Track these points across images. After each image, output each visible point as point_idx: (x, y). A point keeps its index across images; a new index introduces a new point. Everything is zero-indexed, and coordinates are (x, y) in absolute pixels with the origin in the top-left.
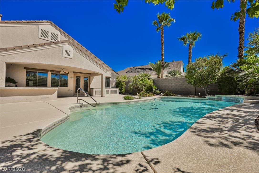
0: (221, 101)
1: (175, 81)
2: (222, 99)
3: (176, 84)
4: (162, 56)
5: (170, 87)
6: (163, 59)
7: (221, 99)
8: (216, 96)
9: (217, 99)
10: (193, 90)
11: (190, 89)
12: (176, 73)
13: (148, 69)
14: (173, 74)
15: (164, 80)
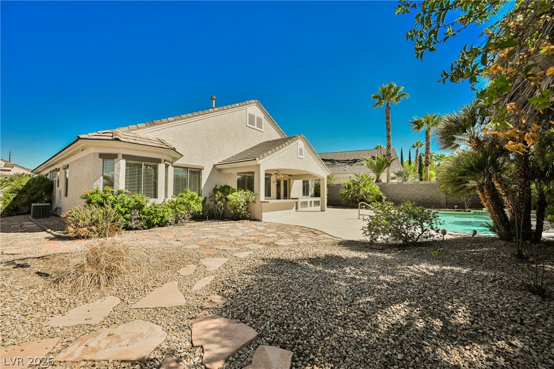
6: (390, 153)
8: (485, 209)
9: (485, 213)
10: (443, 201)
11: (438, 199)
12: (409, 174)
13: (338, 161)
14: (405, 176)
15: (395, 185)
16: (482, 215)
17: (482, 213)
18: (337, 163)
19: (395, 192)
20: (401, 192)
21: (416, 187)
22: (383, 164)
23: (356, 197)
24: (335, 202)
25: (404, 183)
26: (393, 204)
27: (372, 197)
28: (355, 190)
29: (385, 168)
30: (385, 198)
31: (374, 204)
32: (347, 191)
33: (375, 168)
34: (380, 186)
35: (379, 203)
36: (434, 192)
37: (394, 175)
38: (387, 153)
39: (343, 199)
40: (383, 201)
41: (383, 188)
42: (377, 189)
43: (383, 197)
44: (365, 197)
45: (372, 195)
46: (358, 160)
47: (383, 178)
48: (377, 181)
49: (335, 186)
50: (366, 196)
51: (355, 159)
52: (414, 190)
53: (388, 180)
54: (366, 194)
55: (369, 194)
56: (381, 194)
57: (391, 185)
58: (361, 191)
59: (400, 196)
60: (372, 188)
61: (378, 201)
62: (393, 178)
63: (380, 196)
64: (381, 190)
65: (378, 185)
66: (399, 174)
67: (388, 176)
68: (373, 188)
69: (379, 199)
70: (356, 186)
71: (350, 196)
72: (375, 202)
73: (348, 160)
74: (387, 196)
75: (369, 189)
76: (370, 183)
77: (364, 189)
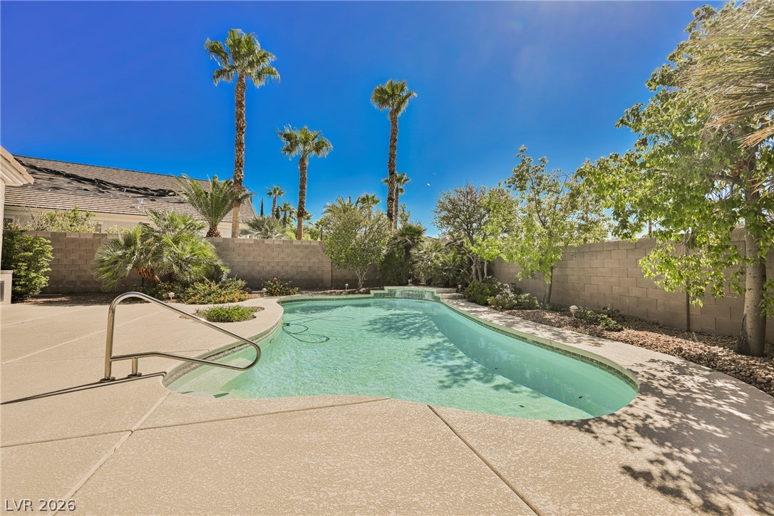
0: (394, 298)
1: (283, 252)
2: (397, 295)
3: (287, 260)
4: (236, 166)
5: (268, 268)
6: (241, 179)
7: (394, 294)
8: (387, 289)
9: (388, 295)
10: (327, 276)
11: (320, 273)
12: (272, 227)
13: (120, 188)
14: (267, 230)
15: (249, 245)
16: (383, 298)
17: (384, 294)
18: (114, 191)
19: (249, 259)
20: (260, 259)
21: (288, 251)
22: (225, 200)
23: (152, 271)
24: (83, 283)
25: (267, 241)
26: (244, 283)
27: (195, 268)
28: (148, 251)
29: (229, 209)
30: (226, 271)
31: (200, 286)
32: (120, 253)
33: (207, 205)
34: (217, 245)
35: (213, 283)
36: (315, 260)
37: (246, 227)
38: (235, 177)
39: (105, 276)
40: (223, 280)
41: (223, 249)
42: (209, 251)
43: (222, 268)
44: (176, 269)
45: (198, 264)
46: (171, 191)
47: (224, 229)
48: (210, 234)
49: (86, 241)
50: (181, 267)
51: (164, 191)
52: (282, 255)
53: (234, 234)
54: (180, 262)
55: (188, 261)
56: (219, 263)
57: (240, 244)
58: (166, 253)
59: (258, 268)
60: (196, 248)
61: (211, 277)
62: (245, 232)
63: (217, 268)
64: (218, 254)
65: (212, 243)
66: (256, 225)
67: (235, 227)
68: (201, 249)
69: (214, 275)
70: (151, 240)
71: (129, 267)
72: (202, 281)
73: (145, 189)
74: (231, 267)
75: (188, 248)
76: (192, 236)
77: (174, 248)
